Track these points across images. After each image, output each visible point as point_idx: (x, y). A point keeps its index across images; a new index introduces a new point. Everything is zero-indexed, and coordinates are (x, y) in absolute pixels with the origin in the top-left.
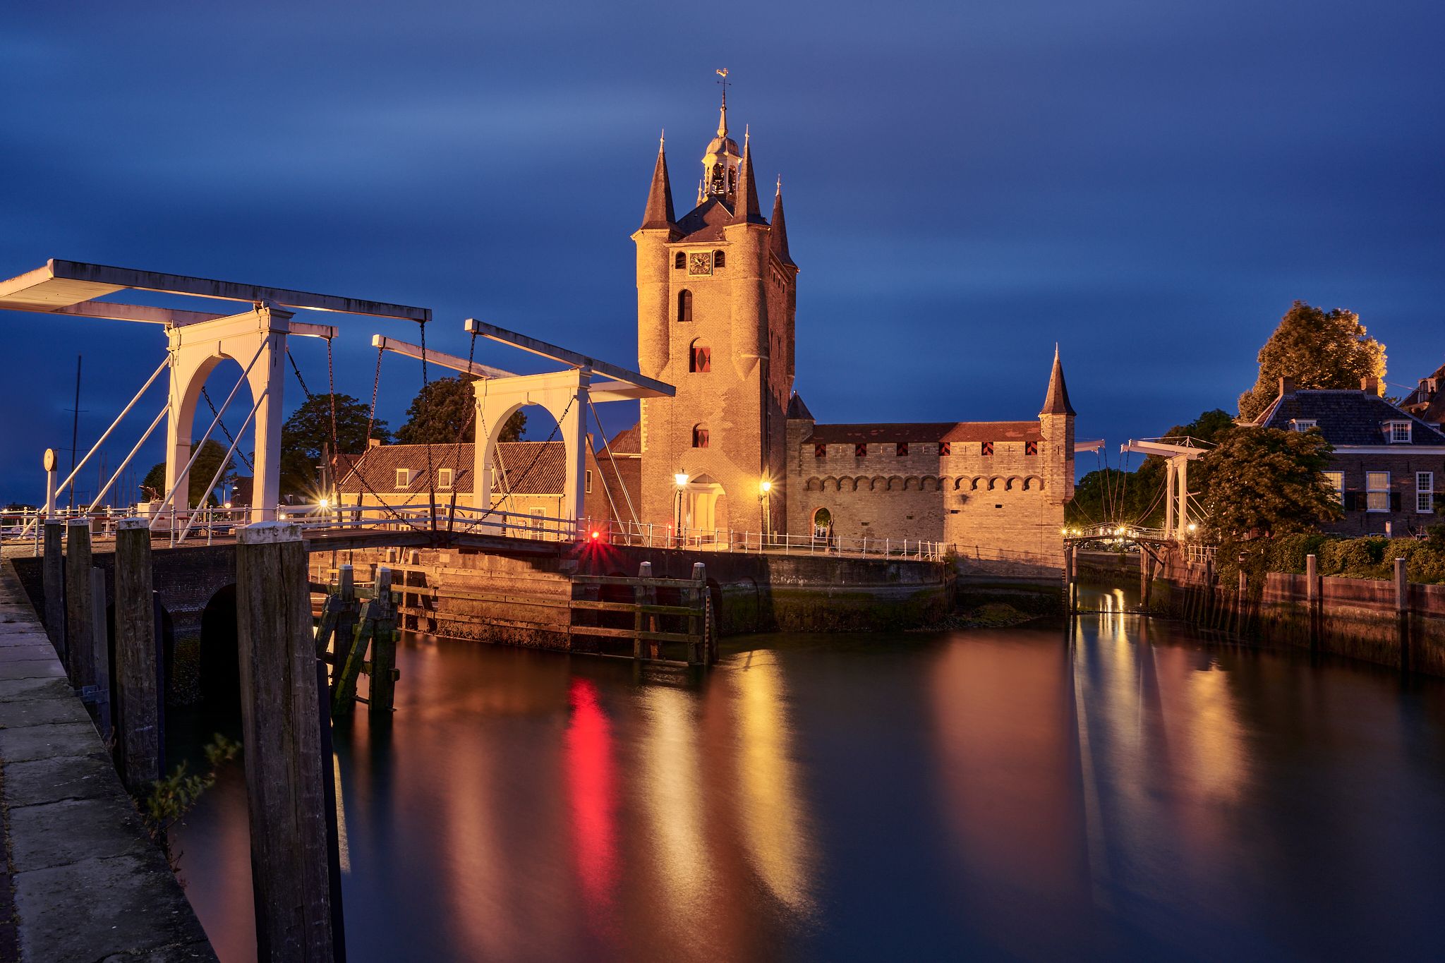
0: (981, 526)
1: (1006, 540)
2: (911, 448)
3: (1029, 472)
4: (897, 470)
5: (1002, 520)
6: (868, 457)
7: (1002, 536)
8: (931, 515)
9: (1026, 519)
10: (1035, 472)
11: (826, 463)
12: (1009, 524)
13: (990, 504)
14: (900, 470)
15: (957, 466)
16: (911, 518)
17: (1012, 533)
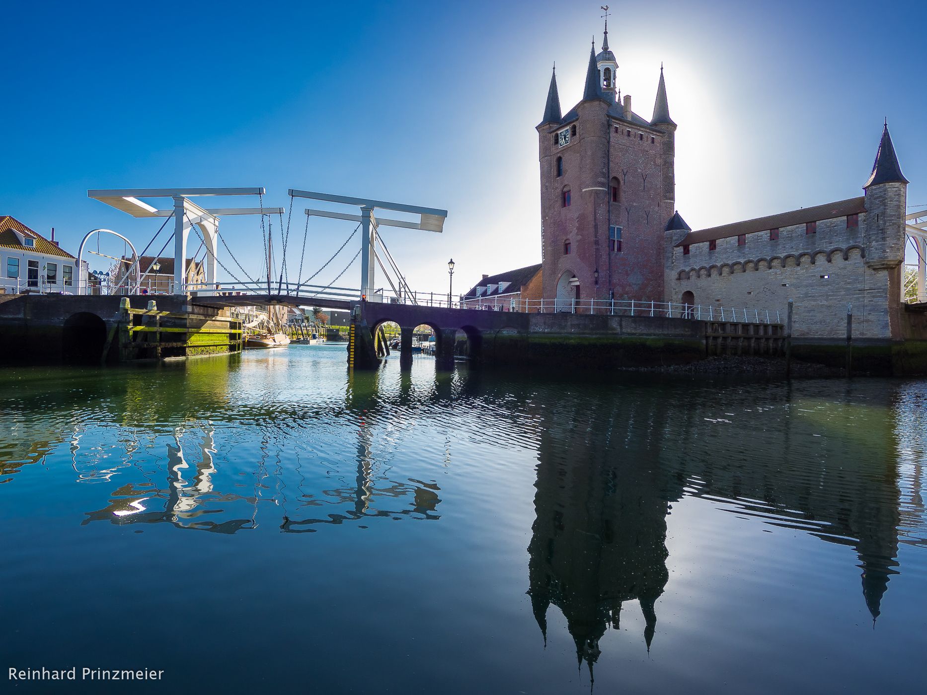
0: (806, 295)
1: (829, 306)
2: (748, 238)
3: (850, 243)
4: (738, 257)
5: (826, 288)
6: (717, 250)
7: (825, 303)
8: (765, 289)
9: (849, 286)
10: (856, 242)
11: (690, 259)
12: (833, 292)
13: (814, 276)
14: (740, 256)
15: (785, 247)
16: (750, 293)
17: (835, 299)
